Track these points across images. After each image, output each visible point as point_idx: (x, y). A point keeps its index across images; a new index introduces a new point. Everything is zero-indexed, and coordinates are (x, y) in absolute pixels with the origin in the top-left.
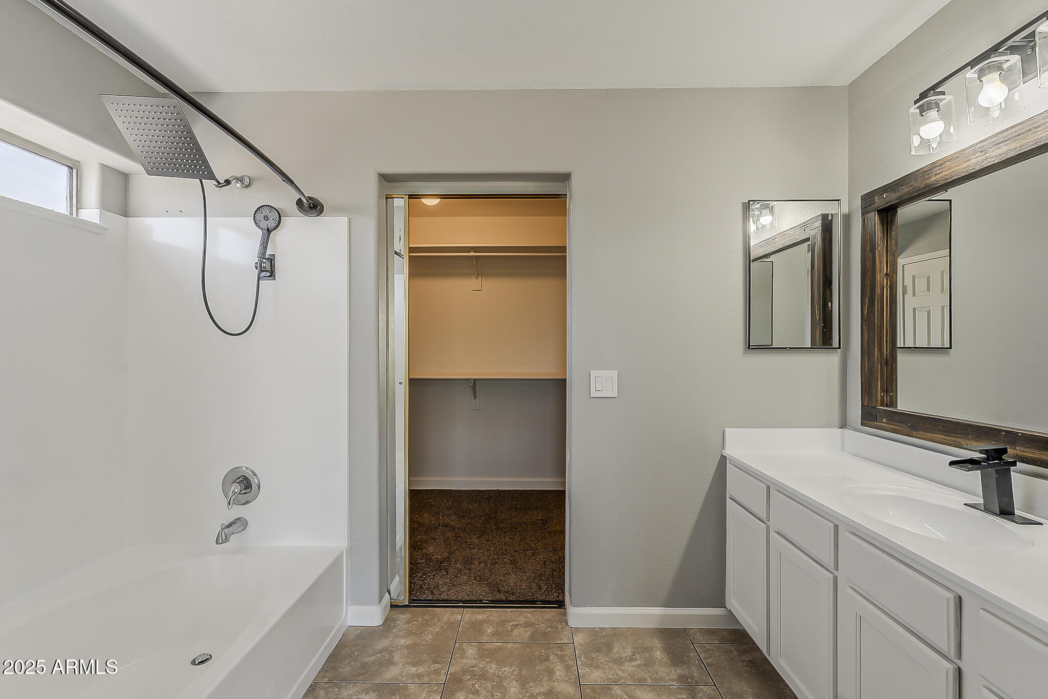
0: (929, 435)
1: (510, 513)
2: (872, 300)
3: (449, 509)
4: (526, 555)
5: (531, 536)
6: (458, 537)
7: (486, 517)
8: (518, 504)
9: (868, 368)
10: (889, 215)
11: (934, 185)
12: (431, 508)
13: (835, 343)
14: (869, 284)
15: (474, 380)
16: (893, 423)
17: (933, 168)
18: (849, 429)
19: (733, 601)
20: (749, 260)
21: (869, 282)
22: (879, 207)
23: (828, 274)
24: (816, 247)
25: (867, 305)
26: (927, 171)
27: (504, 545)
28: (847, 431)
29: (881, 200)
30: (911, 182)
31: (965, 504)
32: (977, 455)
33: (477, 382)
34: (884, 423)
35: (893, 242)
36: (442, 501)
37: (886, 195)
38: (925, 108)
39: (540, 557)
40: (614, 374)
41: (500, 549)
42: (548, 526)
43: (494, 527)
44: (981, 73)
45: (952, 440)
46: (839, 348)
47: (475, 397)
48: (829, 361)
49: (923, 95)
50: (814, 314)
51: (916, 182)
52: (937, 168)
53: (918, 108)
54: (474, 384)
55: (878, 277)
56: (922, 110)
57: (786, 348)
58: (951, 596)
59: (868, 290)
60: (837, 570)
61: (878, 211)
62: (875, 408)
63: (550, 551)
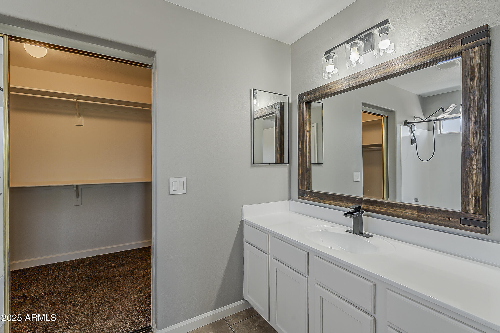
0: (327, 201)
1: (107, 271)
2: (303, 142)
3: (55, 279)
4: (120, 299)
5: (123, 284)
6: (63, 300)
7: (87, 278)
8: (112, 263)
9: (301, 173)
10: (309, 105)
11: (329, 93)
12: (38, 282)
13: (286, 161)
14: (302, 135)
15: (77, 186)
16: (313, 197)
17: (329, 86)
18: (291, 200)
19: (248, 296)
20: (253, 119)
21: (301, 134)
22: (306, 101)
23: (282, 130)
24: (277, 117)
25: (301, 144)
26: (326, 87)
27: (103, 296)
28: (292, 202)
29: (307, 97)
30: (320, 91)
31: (346, 231)
32: (351, 210)
33: (79, 187)
34: (308, 197)
35: (310, 117)
36: (49, 273)
37: (309, 96)
38: (329, 58)
39: (131, 298)
40: (185, 179)
41: (100, 301)
42: (135, 275)
43: (94, 284)
44: (351, 46)
45: (337, 203)
46: (288, 164)
47: (78, 197)
48: (283, 170)
49: (328, 52)
50: (277, 148)
51: (321, 91)
52: (331, 86)
53: (325, 58)
54: (77, 189)
55: (305, 132)
56: (327, 59)
57: (269, 164)
58: (372, 284)
59: (301, 137)
60: (308, 275)
61: (305, 102)
62: (305, 190)
63: (138, 292)
